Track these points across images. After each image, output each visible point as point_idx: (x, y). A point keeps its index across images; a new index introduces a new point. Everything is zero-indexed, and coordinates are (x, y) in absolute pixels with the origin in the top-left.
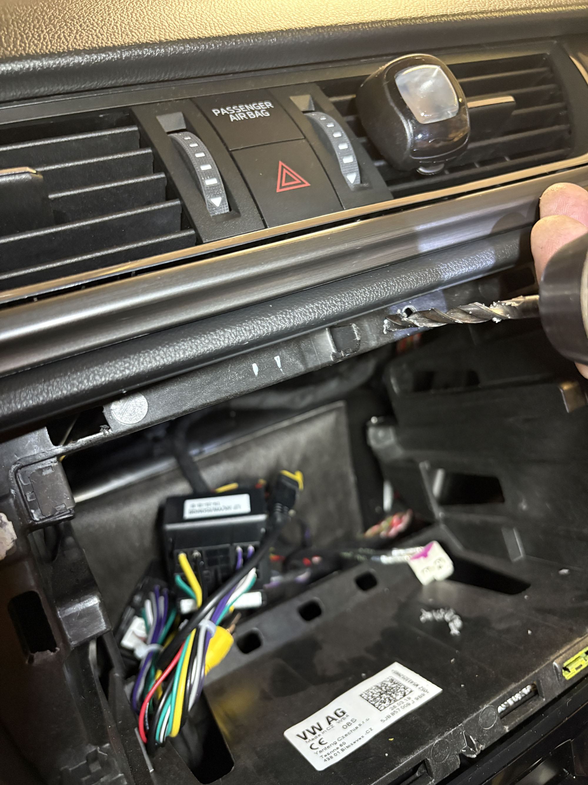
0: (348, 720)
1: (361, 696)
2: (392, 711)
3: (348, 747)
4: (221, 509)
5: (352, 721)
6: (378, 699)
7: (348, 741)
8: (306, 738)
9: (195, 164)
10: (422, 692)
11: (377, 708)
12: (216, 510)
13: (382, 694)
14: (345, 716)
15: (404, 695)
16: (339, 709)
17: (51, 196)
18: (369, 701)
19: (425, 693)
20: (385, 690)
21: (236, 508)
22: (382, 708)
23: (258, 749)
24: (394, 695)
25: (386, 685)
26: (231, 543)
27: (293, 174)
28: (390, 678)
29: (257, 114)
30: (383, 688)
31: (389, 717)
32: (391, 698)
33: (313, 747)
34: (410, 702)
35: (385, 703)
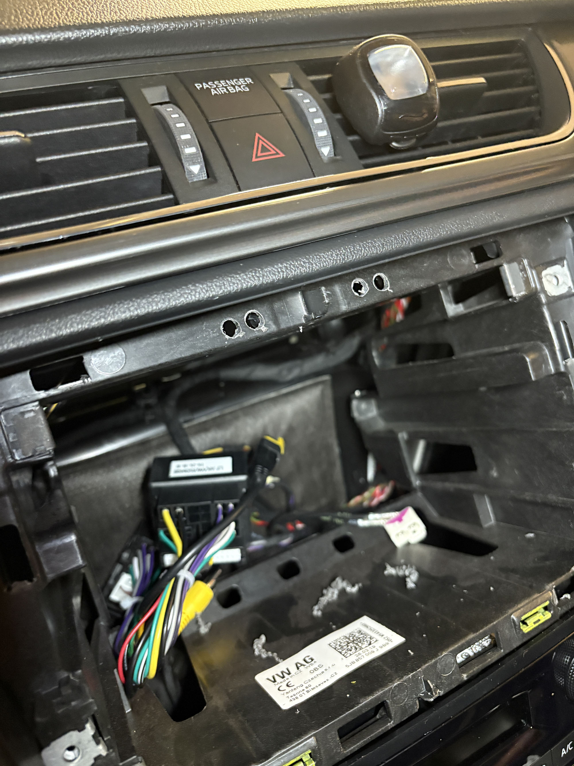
0: (316, 666)
1: (329, 645)
2: (357, 658)
3: (313, 689)
4: (204, 470)
5: (318, 666)
6: (345, 647)
7: (313, 684)
8: (275, 681)
9: (176, 133)
10: (387, 641)
11: (343, 655)
12: (200, 470)
13: (349, 643)
14: (313, 662)
15: (370, 644)
16: (308, 656)
17: (39, 160)
18: (337, 649)
19: (390, 642)
20: (352, 640)
21: (218, 469)
22: (348, 655)
23: (230, 691)
24: (360, 644)
25: (353, 636)
26: (212, 501)
27: (269, 145)
28: (358, 630)
29: (238, 89)
30: (351, 638)
31: (353, 663)
32: (357, 647)
33: (281, 689)
34: (374, 649)
35: (351, 650)
